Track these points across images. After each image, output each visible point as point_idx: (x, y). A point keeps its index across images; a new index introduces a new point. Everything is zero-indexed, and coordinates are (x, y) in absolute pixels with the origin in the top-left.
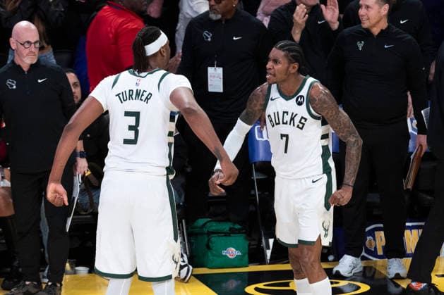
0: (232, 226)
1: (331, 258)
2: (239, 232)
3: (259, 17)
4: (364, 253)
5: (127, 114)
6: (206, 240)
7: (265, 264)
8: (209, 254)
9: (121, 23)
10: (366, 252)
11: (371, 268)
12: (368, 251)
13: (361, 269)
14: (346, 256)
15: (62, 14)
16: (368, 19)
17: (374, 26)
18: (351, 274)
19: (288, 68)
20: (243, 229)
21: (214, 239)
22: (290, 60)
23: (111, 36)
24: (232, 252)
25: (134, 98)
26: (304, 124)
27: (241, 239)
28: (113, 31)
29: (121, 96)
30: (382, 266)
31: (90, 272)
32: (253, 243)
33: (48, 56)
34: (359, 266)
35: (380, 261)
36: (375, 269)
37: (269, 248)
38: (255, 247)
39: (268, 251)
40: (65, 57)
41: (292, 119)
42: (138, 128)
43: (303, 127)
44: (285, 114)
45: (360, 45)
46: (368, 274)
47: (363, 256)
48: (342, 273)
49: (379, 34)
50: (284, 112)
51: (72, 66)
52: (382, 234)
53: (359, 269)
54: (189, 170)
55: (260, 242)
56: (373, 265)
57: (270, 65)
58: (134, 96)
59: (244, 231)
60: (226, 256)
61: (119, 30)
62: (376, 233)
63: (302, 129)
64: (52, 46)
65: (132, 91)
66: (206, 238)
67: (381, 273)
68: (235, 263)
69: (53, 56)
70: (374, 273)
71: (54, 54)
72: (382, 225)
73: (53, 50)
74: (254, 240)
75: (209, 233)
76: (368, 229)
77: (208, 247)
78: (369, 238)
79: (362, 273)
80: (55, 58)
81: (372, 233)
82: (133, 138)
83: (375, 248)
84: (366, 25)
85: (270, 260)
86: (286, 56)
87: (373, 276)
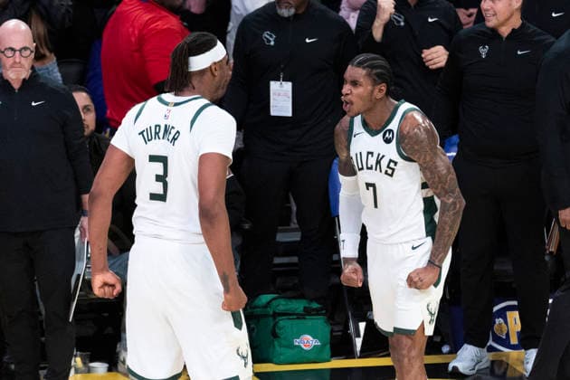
0: (307, 305)
1: (446, 349)
2: (317, 312)
3: (343, 13)
4: (491, 342)
5: (153, 159)
6: (272, 324)
7: (354, 358)
8: (276, 343)
9: (147, 21)
10: (493, 340)
11: (502, 362)
12: (497, 339)
13: (488, 364)
14: (466, 346)
15: (70, 10)
16: (495, 15)
17: (503, 24)
18: (474, 372)
19: (372, 92)
20: (322, 309)
21: (283, 322)
22: (374, 80)
23: (133, 39)
24: (308, 342)
25: (161, 136)
26: (393, 170)
27: (320, 323)
28: (136, 32)
29: (145, 134)
30: (518, 360)
31: (110, 370)
32: (336, 328)
33: (50, 69)
34: (484, 361)
35: (514, 354)
36: (508, 364)
37: (359, 336)
38: (340, 333)
39: (357, 339)
40: (74, 69)
41: (378, 162)
42: (167, 179)
43: (393, 173)
44: (370, 155)
45: (484, 51)
46: (498, 371)
47: (491, 346)
48: (461, 370)
49: (510, 34)
50: (369, 153)
51: (83, 82)
52: (516, 314)
53: (485, 364)
54: (247, 226)
55: (347, 327)
56: (504, 359)
57: (346, 89)
58: (161, 134)
59: (324, 312)
60: (299, 347)
61: (144, 32)
62: (508, 313)
63: (391, 175)
64: (55, 55)
65: (159, 126)
66: (271, 322)
67: (515, 369)
68: (312, 357)
69: (56, 69)
70: (506, 369)
71: (58, 65)
72: (515, 303)
73: (57, 60)
74: (338, 324)
75: (276, 315)
76: (496, 309)
77: (275, 335)
78: (499, 321)
79: (488, 370)
80: (60, 71)
81: (502, 313)
82: (162, 192)
83: (508, 335)
84: (491, 23)
85: (361, 351)
86: (369, 75)
87: (505, 373)
